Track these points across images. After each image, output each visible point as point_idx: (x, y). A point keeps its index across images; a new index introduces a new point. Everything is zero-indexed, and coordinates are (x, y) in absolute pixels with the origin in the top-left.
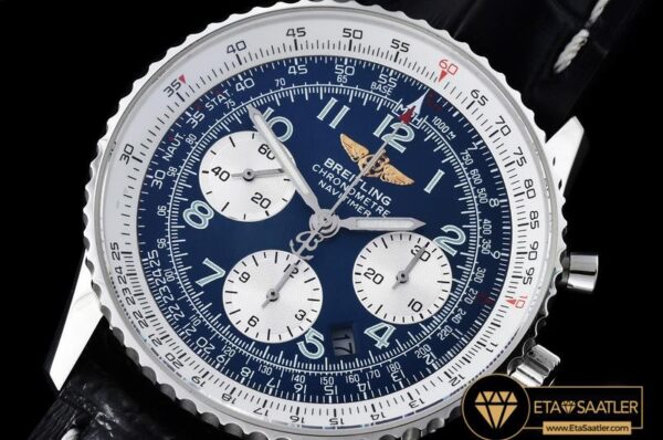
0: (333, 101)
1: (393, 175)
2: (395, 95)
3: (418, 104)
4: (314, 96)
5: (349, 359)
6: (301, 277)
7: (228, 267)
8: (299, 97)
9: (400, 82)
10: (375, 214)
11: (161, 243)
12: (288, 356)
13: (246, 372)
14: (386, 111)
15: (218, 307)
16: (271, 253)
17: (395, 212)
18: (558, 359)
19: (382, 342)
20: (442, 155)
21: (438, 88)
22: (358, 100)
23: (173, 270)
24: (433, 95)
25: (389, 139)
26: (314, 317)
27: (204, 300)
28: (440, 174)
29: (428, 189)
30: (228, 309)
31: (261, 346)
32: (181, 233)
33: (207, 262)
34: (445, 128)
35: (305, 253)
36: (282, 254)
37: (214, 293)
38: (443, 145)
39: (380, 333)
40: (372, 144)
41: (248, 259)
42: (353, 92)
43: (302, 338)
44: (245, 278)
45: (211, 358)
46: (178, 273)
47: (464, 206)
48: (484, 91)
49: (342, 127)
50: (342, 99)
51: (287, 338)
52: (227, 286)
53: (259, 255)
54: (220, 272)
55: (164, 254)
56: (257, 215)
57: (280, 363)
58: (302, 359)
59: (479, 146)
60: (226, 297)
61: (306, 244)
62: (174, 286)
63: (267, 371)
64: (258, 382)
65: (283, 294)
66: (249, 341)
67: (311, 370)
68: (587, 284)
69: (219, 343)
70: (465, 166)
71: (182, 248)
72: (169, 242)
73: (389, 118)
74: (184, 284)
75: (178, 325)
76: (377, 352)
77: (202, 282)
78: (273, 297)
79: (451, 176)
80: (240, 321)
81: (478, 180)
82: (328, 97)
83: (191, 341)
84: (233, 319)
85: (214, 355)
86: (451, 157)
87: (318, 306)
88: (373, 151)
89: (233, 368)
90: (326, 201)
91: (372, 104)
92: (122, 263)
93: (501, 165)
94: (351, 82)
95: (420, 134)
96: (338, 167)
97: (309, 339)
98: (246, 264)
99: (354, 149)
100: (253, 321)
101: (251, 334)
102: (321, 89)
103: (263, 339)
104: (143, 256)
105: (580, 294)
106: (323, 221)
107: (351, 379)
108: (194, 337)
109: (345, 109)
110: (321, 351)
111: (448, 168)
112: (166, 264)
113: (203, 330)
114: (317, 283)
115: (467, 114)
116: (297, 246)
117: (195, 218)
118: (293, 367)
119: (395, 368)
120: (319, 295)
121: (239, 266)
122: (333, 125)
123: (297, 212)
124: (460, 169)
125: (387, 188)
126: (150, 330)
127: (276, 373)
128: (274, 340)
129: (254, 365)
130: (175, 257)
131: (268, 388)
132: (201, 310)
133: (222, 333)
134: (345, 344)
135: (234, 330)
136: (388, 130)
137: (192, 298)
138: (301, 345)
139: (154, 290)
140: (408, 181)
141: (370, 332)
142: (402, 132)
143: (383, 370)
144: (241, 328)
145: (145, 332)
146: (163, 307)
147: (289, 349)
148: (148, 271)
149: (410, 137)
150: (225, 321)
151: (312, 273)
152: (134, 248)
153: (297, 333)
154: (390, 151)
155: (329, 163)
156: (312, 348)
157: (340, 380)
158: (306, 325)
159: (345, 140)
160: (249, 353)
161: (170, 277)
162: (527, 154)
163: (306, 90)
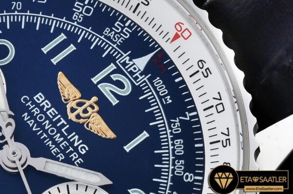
0: (62, 37)
2: (124, 46)
4: (45, 28)
8: (30, 25)
9: (134, 34)
10: (68, 161)
14: (111, 59)
17: (89, 163)
20: (152, 117)
21: (168, 48)
22: (87, 42)
24: (162, 55)
25: (106, 89)
28: (145, 135)
29: (128, 148)
34: (163, 91)
38: (156, 108)
40: (88, 90)
42: (85, 33)
47: (158, 173)
48: (210, 64)
49: (61, 66)
50: (72, 38)
59: (191, 117)
70: (171, 133)
73: (112, 67)
79: (155, 141)
81: (180, 151)
82: (58, 31)
86: (161, 121)
88: (86, 96)
91: (99, 49)
93: (207, 140)
94: (86, 22)
95: (137, 91)
96: (47, 104)
99: (68, 89)
102: (54, 22)
109: (72, 48)
111: (155, 132)
115: (189, 82)
122: (55, 61)
124: (166, 135)
125: (87, 136)
136: (107, 79)
140: (110, 135)
142: (120, 85)
149: (127, 91)
154: (103, 101)
155: (39, 97)
159: (62, 79)
162: (233, 137)
163: (40, 19)
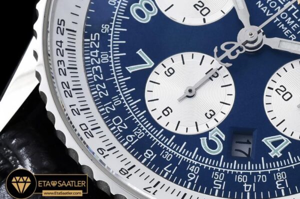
5: (242, 161)
6: (220, 81)
7: (157, 60)
11: (105, 28)
12: (190, 148)
13: (149, 154)
15: (139, 93)
16: (198, 56)
19: (276, 152)
23: (109, 54)
26: (221, 118)
27: (129, 84)
30: (148, 96)
31: (168, 134)
32: (124, 24)
33: (140, 53)
35: (225, 60)
36: (208, 58)
37: (139, 82)
39: (276, 144)
41: (177, 57)
43: (206, 134)
44: (170, 73)
45: (122, 136)
46: (113, 57)
51: (192, 131)
52: (153, 76)
53: (187, 55)
54: (149, 63)
55: (105, 39)
56: (194, 20)
57: (181, 153)
58: (202, 153)
60: (149, 86)
61: (228, 53)
62: (106, 68)
63: (167, 157)
64: (157, 165)
65: (200, 93)
66: (159, 127)
67: (207, 164)
69: (132, 124)
71: (122, 36)
72: (113, 30)
74: (115, 68)
75: (101, 102)
76: (269, 160)
77: (131, 69)
78: (190, 94)
80: (155, 109)
83: (108, 118)
84: (150, 106)
85: (125, 133)
87: (228, 110)
89: (138, 149)
92: (65, 38)
97: (212, 136)
98: (173, 61)
100: (167, 111)
101: (162, 122)
103: (171, 128)
104: (86, 36)
107: (240, 179)
108: (112, 115)
110: (220, 148)
112: (104, 47)
113: (121, 110)
114: (232, 90)
116: (220, 53)
118: (192, 158)
119: (281, 177)
120: (231, 100)
121: (167, 62)
123: (230, 24)
126: (74, 100)
127: (175, 160)
128: (181, 131)
129: (157, 149)
130: (114, 42)
131: (165, 172)
132: (124, 93)
133: (137, 117)
135: (148, 116)
137: (119, 81)
138: (203, 141)
139: (87, 67)
141: (268, 141)
143: (270, 177)
144: (155, 115)
145: (67, 102)
146: (92, 84)
147: (192, 141)
148: (87, 50)
150: (142, 106)
151: (230, 80)
152: (80, 30)
153: (203, 129)
156: (212, 145)
157: (229, 178)
158: (213, 124)
160: (156, 138)
161: (105, 59)
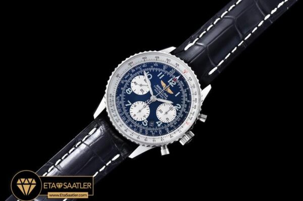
0: (161, 73)
1: (170, 91)
2: (174, 74)
3: (178, 78)
4: (158, 71)
5: (152, 127)
6: (146, 108)
7: (132, 103)
8: (155, 71)
9: (176, 72)
10: (164, 99)
11: (120, 95)
12: (140, 124)
13: (131, 126)
14: (171, 77)
15: (128, 111)
16: (142, 102)
17: (168, 99)
18: (194, 135)
19: (159, 125)
20: (180, 89)
21: (183, 75)
22: (166, 74)
24: (182, 76)
25: (171, 84)
26: (147, 117)
27: (126, 109)
28: (179, 93)
29: (176, 96)
30: (130, 112)
31: (135, 121)
32: (125, 94)
33: (128, 101)
34: (182, 83)
35: (148, 104)
36: (144, 103)
37: (128, 108)
38: (181, 87)
39: (159, 123)
40: (167, 84)
41: (137, 102)
42: (166, 72)
43: (143, 121)
44: (135, 106)
45: (125, 121)
46: (122, 102)
47: (182, 101)
48: (192, 78)
49: (162, 79)
50: (163, 73)
51: (140, 120)
52: (131, 107)
53: (139, 102)
54: (131, 104)
55: (120, 98)
56: (140, 94)
57: (138, 125)
58: (143, 125)
59: (188, 89)
60: (131, 109)
61: (148, 102)
62: (121, 105)
63: (135, 126)
64: (133, 128)
65: (142, 111)
66: (133, 119)
67: (144, 128)
68: (203, 121)
69: (127, 118)
71: (124, 97)
72: (122, 95)
73: (172, 79)
74: (123, 105)
75: (120, 113)
76: (157, 127)
77: (127, 105)
78: (140, 111)
79: (181, 94)
80: (132, 115)
81: (186, 96)
82: (160, 72)
83: (122, 117)
84: (131, 114)
85: (125, 120)
86: (182, 90)
87: (148, 115)
88: (167, 85)
89: (128, 124)
90: (155, 94)
91: (169, 75)
92: (111, 98)
93: (192, 94)
94: (166, 70)
95: (177, 84)
96: (159, 87)
97: (145, 121)
99: (163, 84)
100: (135, 115)
101: (134, 118)
102: (160, 70)
103: (136, 119)
104: (116, 97)
105: (202, 122)
106: (153, 98)
107: (151, 132)
108: (122, 116)
109: (163, 75)
110: (147, 124)
111: (181, 92)
112: (120, 100)
113: (124, 115)
114: (149, 110)
115: (187, 81)
116: (147, 102)
117: (128, 91)
118: (140, 126)
119: (160, 131)
120: (149, 113)
121: (134, 103)
122: (160, 78)
123: (149, 94)
124: (183, 93)
125: (168, 94)
126: (114, 113)
127: (137, 127)
128: (138, 120)
129: (133, 124)
130: (122, 99)
131: (134, 130)
132: (125, 111)
133: (128, 117)
134: (152, 123)
135: (131, 117)
136: (171, 81)
137: (124, 108)
138: (143, 123)
139: (117, 105)
140: (172, 93)
141: (157, 123)
142: (174, 83)
143: (158, 131)
144: (132, 116)
145: (113, 114)
146: (118, 109)
147: (140, 123)
148: (116, 100)
149: (175, 84)
150: (129, 114)
151: (149, 108)
152: (115, 95)
153: (143, 120)
154: (170, 86)
155: (158, 86)
156: (145, 123)
157: (149, 131)
158: (145, 118)
159: (162, 82)
160: (132, 122)
161: (120, 103)
162: (197, 93)
163: (157, 69)
